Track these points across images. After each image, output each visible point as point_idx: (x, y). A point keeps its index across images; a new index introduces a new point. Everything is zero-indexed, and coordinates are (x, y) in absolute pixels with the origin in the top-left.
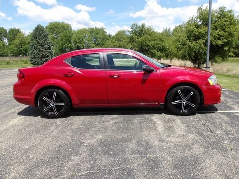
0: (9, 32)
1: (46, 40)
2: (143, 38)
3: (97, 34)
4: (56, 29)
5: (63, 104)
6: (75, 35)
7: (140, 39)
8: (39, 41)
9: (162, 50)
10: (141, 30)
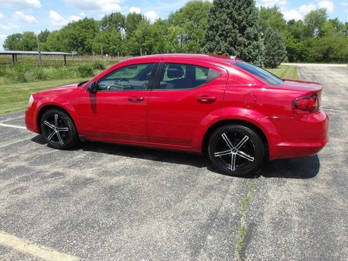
8: (234, 14)
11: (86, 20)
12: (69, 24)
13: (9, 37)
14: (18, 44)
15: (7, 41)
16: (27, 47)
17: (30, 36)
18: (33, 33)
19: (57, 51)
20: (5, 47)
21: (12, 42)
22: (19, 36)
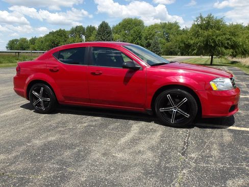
0: (87, 29)
1: (109, 36)
2: (210, 32)
3: (170, 29)
4: (129, 25)
5: (49, 99)
6: (146, 31)
7: (206, 33)
8: (103, 37)
9: (234, 46)
10: (208, 23)
11: (60, 30)
12: (50, 33)
13: (10, 41)
14: (16, 46)
15: (9, 44)
16: (22, 48)
17: (24, 40)
18: (25, 39)
19: (41, 50)
20: (7, 48)
21: (12, 45)
22: (16, 40)
